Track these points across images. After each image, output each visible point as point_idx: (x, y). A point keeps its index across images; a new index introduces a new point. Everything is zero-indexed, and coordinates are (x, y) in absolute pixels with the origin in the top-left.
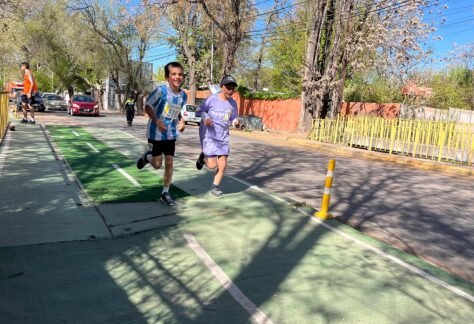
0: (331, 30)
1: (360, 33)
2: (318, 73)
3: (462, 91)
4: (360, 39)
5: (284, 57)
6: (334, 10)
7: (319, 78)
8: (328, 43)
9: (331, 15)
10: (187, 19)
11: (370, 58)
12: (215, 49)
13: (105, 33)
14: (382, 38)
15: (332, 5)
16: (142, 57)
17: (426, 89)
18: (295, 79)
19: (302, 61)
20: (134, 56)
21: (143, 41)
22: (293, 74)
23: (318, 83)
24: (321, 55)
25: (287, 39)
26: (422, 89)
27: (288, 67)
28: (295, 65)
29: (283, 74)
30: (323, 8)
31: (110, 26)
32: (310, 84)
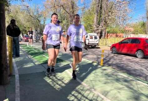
0: (101, 13)
1: (110, 13)
2: (98, 25)
3: (142, 29)
4: (110, 15)
5: (88, 21)
6: (102, 7)
7: (99, 27)
8: (101, 16)
9: (101, 8)
10: (58, 11)
11: (113, 20)
12: (67, 20)
13: (33, 16)
14: (116, 14)
15: (101, 5)
16: (44, 23)
17: (131, 28)
18: (91, 27)
19: (93, 22)
20: (42, 23)
21: (44, 18)
22: (90, 26)
23: (98, 28)
24: (99, 20)
25: (88, 15)
26: (130, 28)
27: (89, 24)
28: (91, 23)
29: (87, 26)
30: (99, 6)
31: (34, 14)
32: (96, 29)
